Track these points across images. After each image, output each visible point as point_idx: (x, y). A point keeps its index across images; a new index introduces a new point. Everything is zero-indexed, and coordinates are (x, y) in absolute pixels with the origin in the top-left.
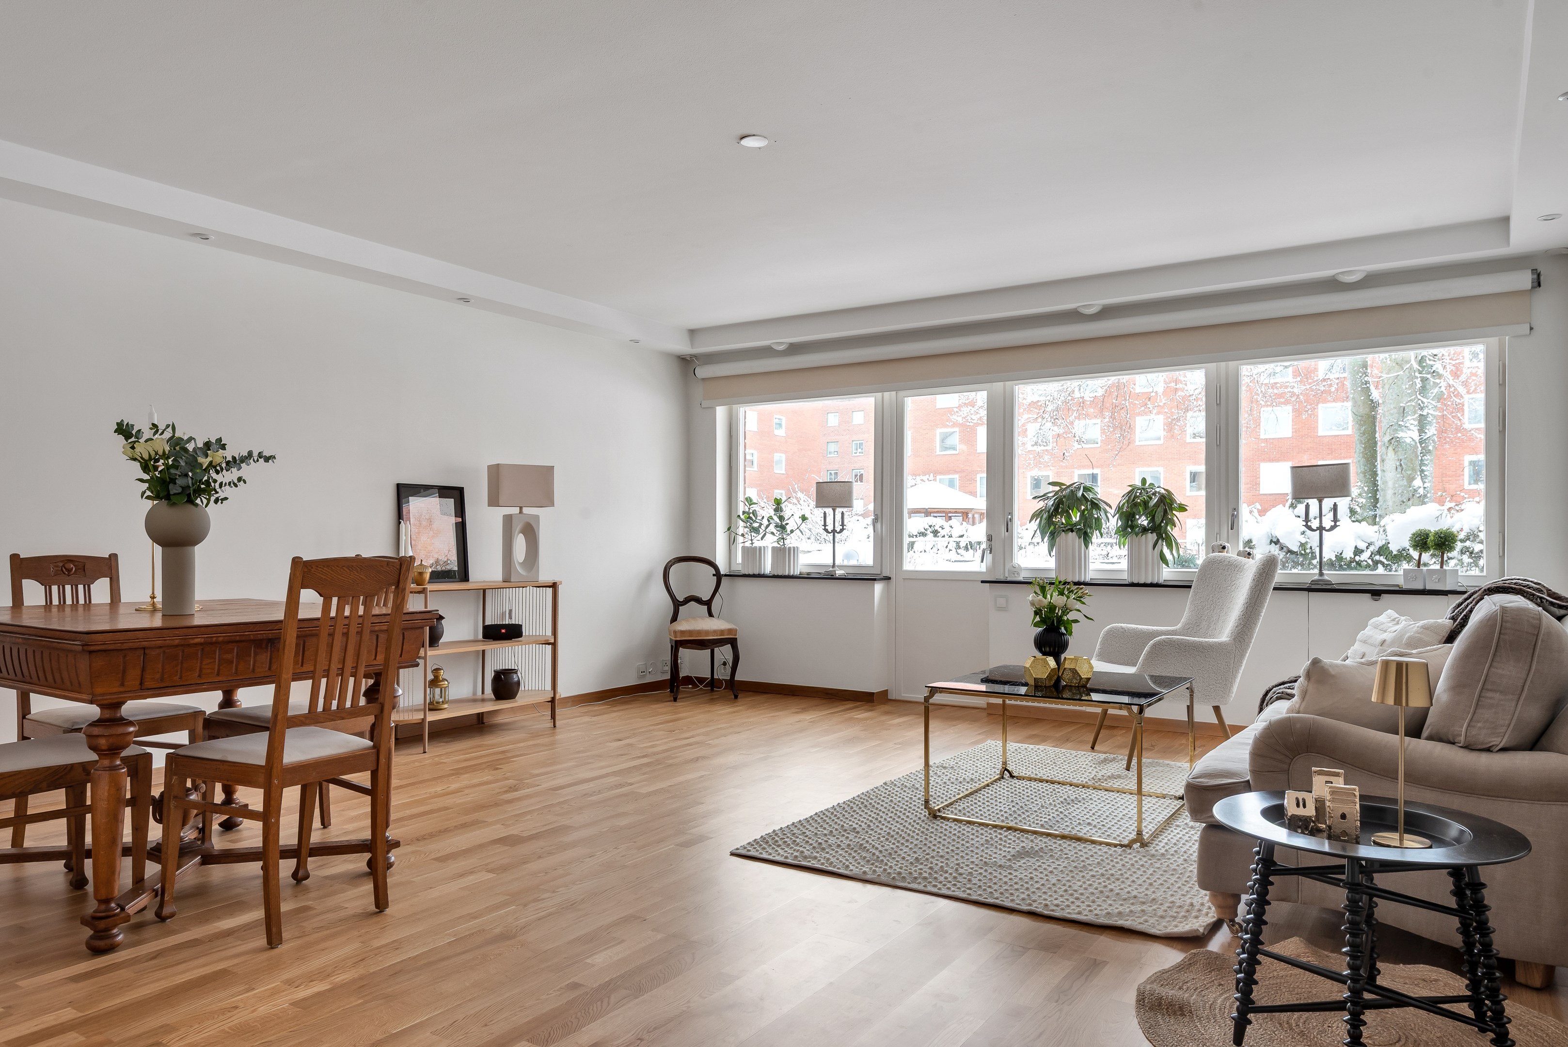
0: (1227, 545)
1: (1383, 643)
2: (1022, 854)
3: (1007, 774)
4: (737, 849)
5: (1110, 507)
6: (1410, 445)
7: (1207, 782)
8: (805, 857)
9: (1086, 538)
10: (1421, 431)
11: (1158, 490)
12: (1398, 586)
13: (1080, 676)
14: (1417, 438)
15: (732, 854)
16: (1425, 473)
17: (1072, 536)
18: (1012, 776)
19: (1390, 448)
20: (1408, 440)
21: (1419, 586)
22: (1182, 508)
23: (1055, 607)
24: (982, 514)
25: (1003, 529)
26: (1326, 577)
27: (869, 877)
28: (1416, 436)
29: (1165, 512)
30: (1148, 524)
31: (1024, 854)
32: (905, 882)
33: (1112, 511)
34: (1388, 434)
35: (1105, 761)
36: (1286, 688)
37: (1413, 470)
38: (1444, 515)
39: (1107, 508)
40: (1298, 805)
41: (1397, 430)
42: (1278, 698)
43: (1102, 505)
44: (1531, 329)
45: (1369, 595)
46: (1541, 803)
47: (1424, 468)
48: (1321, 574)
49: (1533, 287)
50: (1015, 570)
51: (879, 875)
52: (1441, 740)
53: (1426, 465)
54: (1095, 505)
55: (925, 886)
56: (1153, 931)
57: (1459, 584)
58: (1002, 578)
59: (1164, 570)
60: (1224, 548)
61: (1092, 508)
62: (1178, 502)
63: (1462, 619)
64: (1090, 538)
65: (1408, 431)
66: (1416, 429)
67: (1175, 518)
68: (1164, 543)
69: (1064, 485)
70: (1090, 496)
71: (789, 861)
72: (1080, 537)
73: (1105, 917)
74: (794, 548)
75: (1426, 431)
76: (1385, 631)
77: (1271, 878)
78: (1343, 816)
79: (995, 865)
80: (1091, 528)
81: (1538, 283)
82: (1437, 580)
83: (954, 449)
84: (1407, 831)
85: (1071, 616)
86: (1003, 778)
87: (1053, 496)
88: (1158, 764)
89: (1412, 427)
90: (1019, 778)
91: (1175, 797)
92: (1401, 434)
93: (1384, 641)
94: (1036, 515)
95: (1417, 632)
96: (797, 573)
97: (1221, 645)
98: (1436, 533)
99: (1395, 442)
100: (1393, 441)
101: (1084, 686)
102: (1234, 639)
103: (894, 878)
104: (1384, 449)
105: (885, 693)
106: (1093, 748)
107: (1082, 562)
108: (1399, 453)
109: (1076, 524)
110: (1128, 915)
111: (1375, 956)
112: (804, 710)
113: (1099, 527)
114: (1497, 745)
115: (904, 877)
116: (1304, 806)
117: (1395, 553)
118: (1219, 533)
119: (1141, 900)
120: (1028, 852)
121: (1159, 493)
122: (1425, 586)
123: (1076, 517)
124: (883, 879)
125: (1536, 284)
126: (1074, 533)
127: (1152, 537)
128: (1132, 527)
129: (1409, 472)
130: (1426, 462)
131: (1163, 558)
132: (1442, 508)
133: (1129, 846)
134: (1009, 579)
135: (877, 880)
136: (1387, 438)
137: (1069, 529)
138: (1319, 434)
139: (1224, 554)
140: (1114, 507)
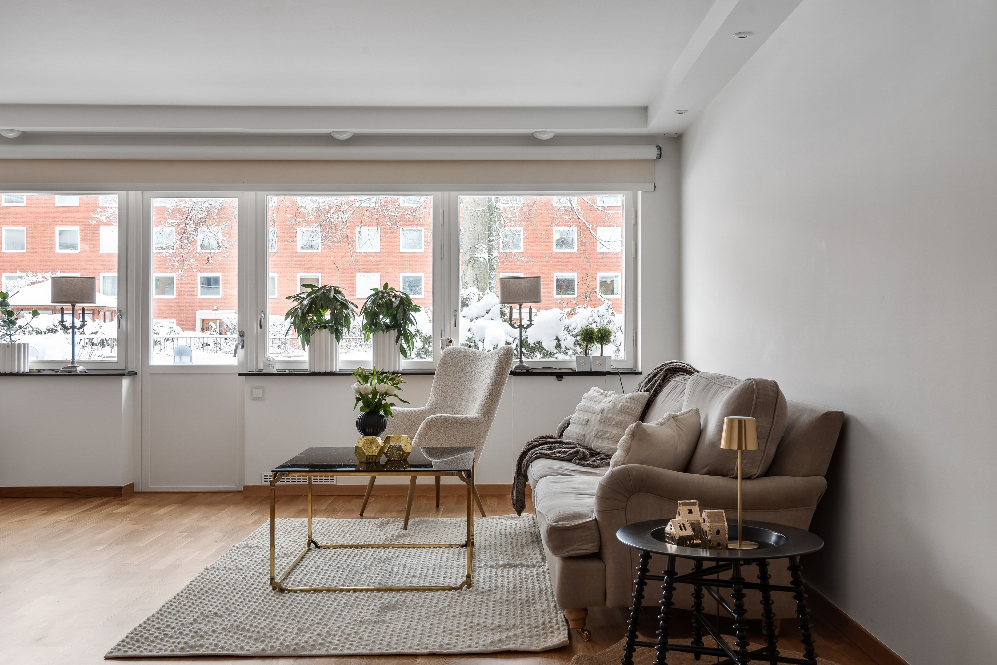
0: (452, 339)
1: (602, 411)
2: (384, 609)
3: (313, 545)
4: (111, 652)
5: (357, 307)
6: (483, 263)
7: (568, 524)
8: (192, 647)
9: (338, 335)
10: (489, 253)
11: (397, 293)
12: (571, 369)
13: (403, 451)
14: (487, 259)
15: (107, 658)
16: (492, 285)
17: (325, 332)
18: (318, 547)
19: (470, 265)
20: (482, 260)
21: (588, 369)
22: (417, 309)
23: (377, 392)
24: (113, 312)
25: (256, 325)
26: (525, 364)
27: (269, 652)
28: (486, 256)
29: (405, 312)
30: (391, 322)
31: (385, 609)
32: (306, 650)
33: (358, 311)
34: (468, 254)
35: (382, 524)
36: (540, 449)
37: (485, 282)
38: (564, 317)
39: (355, 308)
40: (681, 529)
41: (474, 251)
42: (537, 458)
43: (350, 306)
44: (655, 187)
45: (555, 377)
46: (781, 510)
47: (491, 281)
48: (521, 362)
49: (657, 158)
50: (269, 363)
51: (279, 650)
52: (716, 474)
53: (492, 279)
54: (344, 305)
55: (327, 651)
56: (533, 648)
57: (612, 367)
58: (254, 370)
59: (403, 360)
60: (451, 342)
61: (341, 308)
62: (414, 304)
63: (654, 391)
64: (341, 334)
65: (481, 253)
66: (486, 251)
67: (411, 316)
68: (403, 338)
69: (316, 287)
70: (339, 297)
71: (177, 653)
72: (332, 334)
73: (491, 645)
74: (24, 344)
75: (492, 253)
76: (600, 402)
77: (675, 585)
78: (718, 532)
79: (371, 622)
80: (341, 325)
81: (660, 156)
82: (600, 365)
83: (74, 247)
84: (743, 539)
85: (389, 400)
86: (310, 549)
87: (307, 297)
88: (425, 522)
89: (484, 250)
90: (325, 547)
91: (460, 545)
92: (477, 255)
93: (603, 409)
94: (291, 313)
95: (626, 402)
96: (27, 370)
97: (475, 419)
98: (599, 330)
99: (473, 261)
100: (471, 260)
101: (405, 460)
102: (484, 415)
103: (294, 649)
104: (465, 265)
105: (131, 486)
106: (361, 515)
107: (332, 354)
108: (476, 269)
109: (328, 322)
110: (506, 641)
111: (701, 632)
112: (50, 511)
113: (348, 325)
114: (755, 474)
115: (303, 647)
116: (685, 529)
117: (532, 345)
118: (444, 330)
119: (505, 627)
120: (387, 606)
121: (399, 296)
122: (591, 369)
123: (327, 316)
124: (285, 651)
125: (659, 156)
126: (327, 330)
127: (394, 333)
128: (376, 325)
129: (482, 284)
130: (492, 277)
131: (403, 351)
132: (563, 312)
133: (460, 588)
134: (264, 371)
135: (279, 654)
136: (467, 257)
137: (323, 326)
138: (401, 251)
139: (451, 347)
140: (360, 308)
